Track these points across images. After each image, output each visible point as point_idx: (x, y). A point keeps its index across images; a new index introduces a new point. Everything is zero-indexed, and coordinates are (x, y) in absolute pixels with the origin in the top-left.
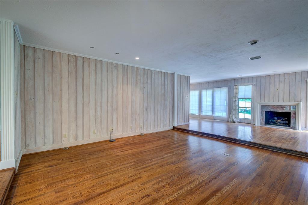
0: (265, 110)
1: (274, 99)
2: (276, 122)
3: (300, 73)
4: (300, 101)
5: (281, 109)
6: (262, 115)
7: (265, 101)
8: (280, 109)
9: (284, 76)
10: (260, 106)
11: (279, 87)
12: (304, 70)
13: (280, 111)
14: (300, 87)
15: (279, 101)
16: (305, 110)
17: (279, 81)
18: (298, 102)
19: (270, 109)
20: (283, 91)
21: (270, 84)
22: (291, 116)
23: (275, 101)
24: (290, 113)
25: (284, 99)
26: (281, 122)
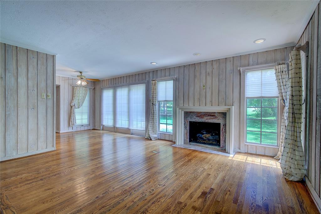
0: (189, 119)
1: (200, 101)
2: (204, 138)
3: (232, 59)
4: (232, 105)
5: (209, 118)
6: (185, 127)
7: (189, 106)
8: (207, 118)
9: (212, 64)
10: (183, 112)
11: (206, 83)
12: (236, 54)
13: (207, 121)
14: (232, 82)
15: (206, 106)
16: (238, 119)
17: (206, 72)
18: (229, 107)
19: (195, 117)
20: (211, 89)
21: (195, 76)
22: (221, 129)
23: (201, 105)
24: (220, 124)
25: (211, 101)
26: (211, 138)
